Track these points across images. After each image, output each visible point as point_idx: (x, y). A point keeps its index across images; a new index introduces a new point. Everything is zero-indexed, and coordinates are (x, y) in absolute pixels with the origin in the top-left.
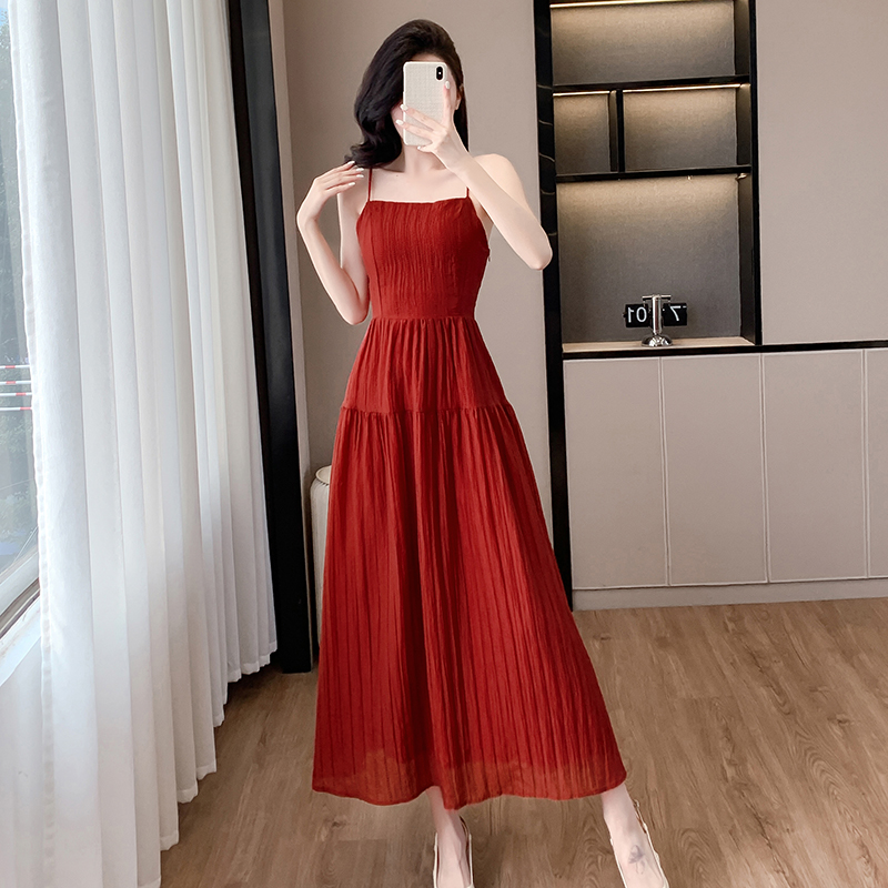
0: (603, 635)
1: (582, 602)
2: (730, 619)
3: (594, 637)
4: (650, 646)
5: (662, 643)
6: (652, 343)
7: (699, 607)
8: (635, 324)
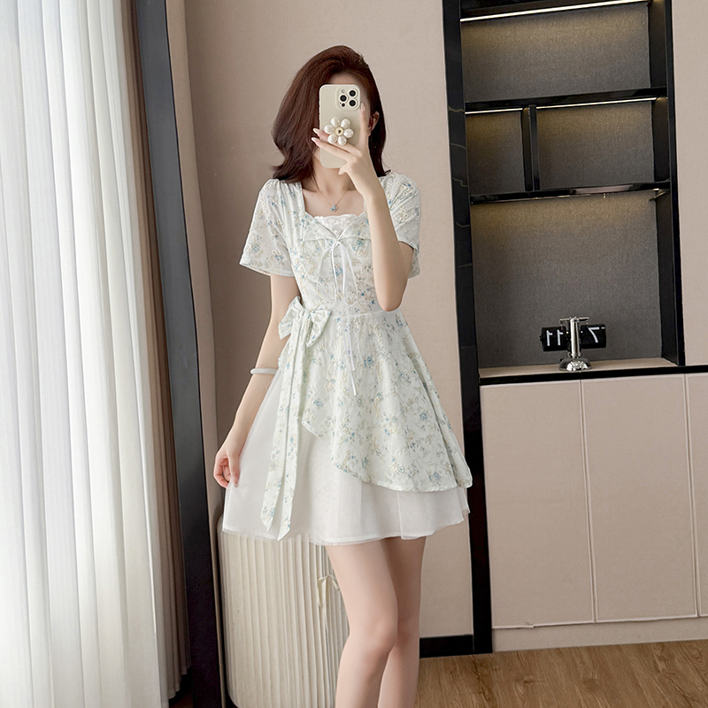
0: (526, 678)
1: (502, 642)
2: (661, 659)
3: (517, 680)
4: (577, 689)
5: (591, 686)
6: (570, 368)
7: (627, 646)
8: (554, 347)
